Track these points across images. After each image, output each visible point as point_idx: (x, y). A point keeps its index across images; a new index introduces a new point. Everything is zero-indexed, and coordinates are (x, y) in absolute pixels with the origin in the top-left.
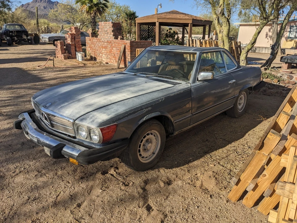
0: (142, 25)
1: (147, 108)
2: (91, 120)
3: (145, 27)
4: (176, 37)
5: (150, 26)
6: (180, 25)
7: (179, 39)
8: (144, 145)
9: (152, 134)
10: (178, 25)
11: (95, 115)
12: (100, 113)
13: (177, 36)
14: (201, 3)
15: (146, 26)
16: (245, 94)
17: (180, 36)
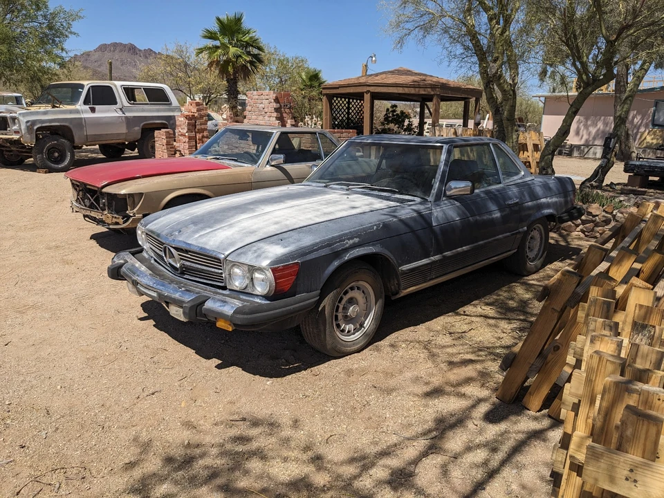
0: (335, 99)
1: (352, 238)
2: (256, 255)
3: (341, 102)
4: (406, 123)
5: (351, 101)
6: (415, 98)
7: (414, 126)
8: (344, 308)
9: (358, 288)
10: (411, 98)
11: (262, 248)
12: (270, 244)
13: (409, 121)
14: (457, 53)
15: (343, 99)
16: (540, 230)
17: (416, 121)
